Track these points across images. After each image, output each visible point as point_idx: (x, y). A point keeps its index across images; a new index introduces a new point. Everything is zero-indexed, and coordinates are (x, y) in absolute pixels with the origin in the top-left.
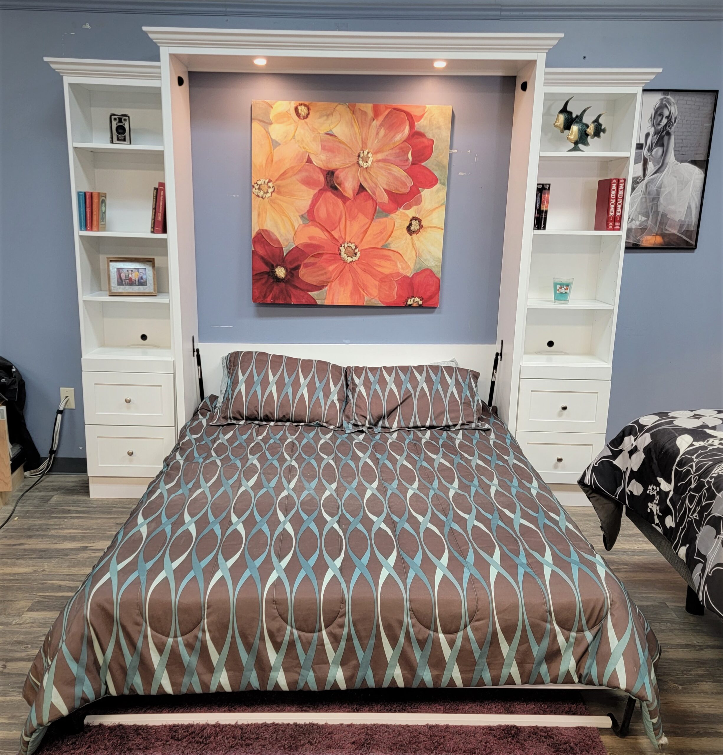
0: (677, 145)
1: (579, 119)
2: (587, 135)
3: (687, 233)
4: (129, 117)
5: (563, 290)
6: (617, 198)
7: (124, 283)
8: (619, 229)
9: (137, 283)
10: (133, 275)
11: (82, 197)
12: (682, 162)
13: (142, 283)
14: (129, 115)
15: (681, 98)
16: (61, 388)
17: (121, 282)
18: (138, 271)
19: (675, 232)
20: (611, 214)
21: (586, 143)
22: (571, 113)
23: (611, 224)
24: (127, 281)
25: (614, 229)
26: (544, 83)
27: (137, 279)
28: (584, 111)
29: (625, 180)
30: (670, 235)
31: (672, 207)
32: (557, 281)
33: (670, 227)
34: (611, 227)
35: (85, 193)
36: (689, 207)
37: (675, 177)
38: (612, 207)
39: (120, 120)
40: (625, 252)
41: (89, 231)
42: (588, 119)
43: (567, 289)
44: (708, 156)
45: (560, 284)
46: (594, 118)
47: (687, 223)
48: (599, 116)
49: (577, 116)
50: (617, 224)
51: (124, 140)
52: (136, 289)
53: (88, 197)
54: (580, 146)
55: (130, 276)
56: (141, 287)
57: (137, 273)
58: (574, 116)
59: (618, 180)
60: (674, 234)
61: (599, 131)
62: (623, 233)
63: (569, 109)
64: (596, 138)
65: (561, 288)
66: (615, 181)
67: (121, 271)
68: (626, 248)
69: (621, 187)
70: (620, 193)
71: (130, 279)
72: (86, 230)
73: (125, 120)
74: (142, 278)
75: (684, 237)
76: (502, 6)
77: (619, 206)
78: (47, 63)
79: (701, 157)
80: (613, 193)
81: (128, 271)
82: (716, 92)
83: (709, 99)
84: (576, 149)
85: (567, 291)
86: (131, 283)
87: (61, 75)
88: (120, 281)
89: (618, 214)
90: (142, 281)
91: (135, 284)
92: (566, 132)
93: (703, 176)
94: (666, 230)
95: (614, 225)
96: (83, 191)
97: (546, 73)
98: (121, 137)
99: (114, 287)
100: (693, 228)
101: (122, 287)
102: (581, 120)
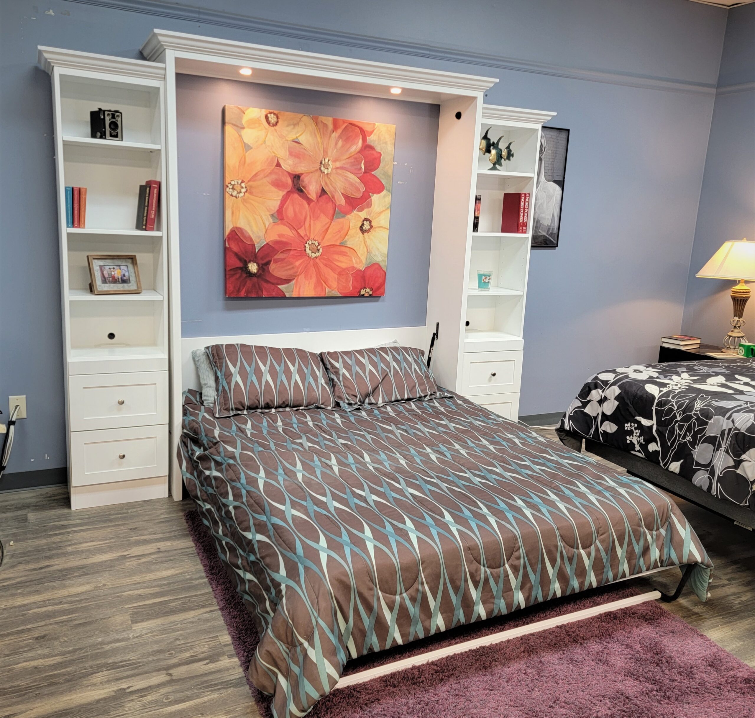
0: (546, 168)
1: (495, 145)
2: (502, 158)
3: (551, 234)
4: (121, 113)
5: (487, 281)
6: (524, 208)
7: (107, 281)
8: (525, 233)
9: (120, 280)
10: (116, 272)
11: (70, 193)
12: (549, 181)
13: (124, 281)
14: (120, 111)
15: (548, 133)
16: (10, 397)
17: (105, 281)
18: (120, 269)
19: (545, 234)
20: (521, 221)
21: (500, 165)
22: (489, 140)
23: (521, 228)
24: (110, 279)
25: (522, 232)
26: (482, 116)
27: (120, 277)
28: (500, 139)
29: (529, 194)
30: (541, 236)
31: (543, 215)
32: (482, 273)
33: (542, 230)
34: (521, 231)
35: (73, 188)
36: (553, 216)
37: (545, 192)
38: (522, 215)
39: (113, 116)
40: (531, 249)
41: (76, 227)
42: (502, 146)
43: (490, 279)
44: (564, 178)
45: (485, 276)
46: (507, 145)
47: (552, 227)
48: (510, 144)
49: (493, 143)
50: (524, 228)
51: (116, 136)
52: (119, 287)
53: (76, 193)
54: (497, 166)
55: (113, 273)
56: (125, 285)
57: (119, 270)
58: (491, 142)
59: (525, 194)
60: (544, 236)
61: (510, 155)
62: (529, 235)
63: (489, 136)
64: (507, 160)
65: (485, 279)
66: (523, 195)
67: (103, 269)
68: (532, 246)
69: (527, 200)
70: (527, 204)
71: (113, 277)
72: (73, 226)
73: (118, 116)
74: (124, 276)
75: (550, 238)
76: (430, 46)
77: (526, 214)
78: (40, 52)
79: (561, 179)
80: (522, 204)
81: (110, 269)
82: (568, 130)
83: (564, 135)
84: (494, 168)
85: (490, 281)
86: (115, 281)
87: (52, 64)
88: (103, 279)
89: (525, 221)
90: (125, 278)
91: (119, 281)
92: (487, 154)
93: (561, 192)
94: (540, 232)
95: (523, 229)
96: (71, 186)
97: (484, 108)
98: (114, 133)
99: (99, 286)
100: (555, 231)
101: (106, 285)
102: (498, 146)
